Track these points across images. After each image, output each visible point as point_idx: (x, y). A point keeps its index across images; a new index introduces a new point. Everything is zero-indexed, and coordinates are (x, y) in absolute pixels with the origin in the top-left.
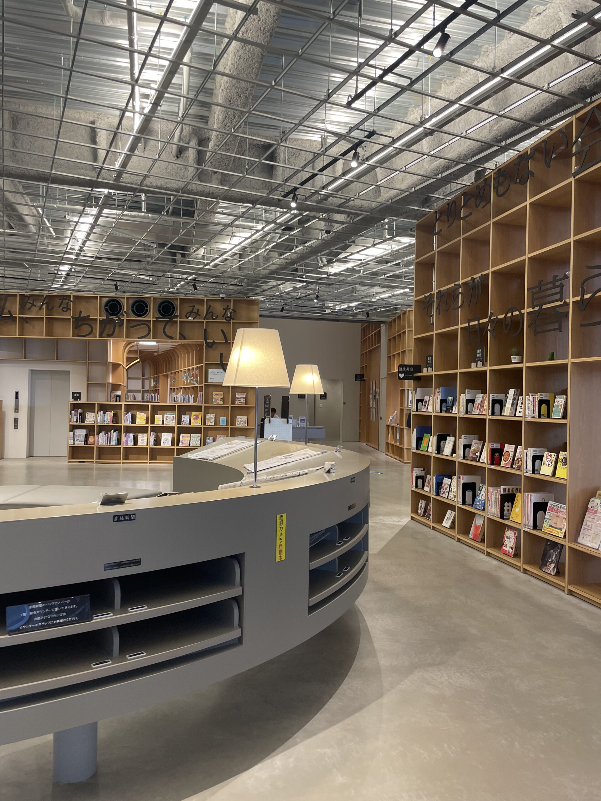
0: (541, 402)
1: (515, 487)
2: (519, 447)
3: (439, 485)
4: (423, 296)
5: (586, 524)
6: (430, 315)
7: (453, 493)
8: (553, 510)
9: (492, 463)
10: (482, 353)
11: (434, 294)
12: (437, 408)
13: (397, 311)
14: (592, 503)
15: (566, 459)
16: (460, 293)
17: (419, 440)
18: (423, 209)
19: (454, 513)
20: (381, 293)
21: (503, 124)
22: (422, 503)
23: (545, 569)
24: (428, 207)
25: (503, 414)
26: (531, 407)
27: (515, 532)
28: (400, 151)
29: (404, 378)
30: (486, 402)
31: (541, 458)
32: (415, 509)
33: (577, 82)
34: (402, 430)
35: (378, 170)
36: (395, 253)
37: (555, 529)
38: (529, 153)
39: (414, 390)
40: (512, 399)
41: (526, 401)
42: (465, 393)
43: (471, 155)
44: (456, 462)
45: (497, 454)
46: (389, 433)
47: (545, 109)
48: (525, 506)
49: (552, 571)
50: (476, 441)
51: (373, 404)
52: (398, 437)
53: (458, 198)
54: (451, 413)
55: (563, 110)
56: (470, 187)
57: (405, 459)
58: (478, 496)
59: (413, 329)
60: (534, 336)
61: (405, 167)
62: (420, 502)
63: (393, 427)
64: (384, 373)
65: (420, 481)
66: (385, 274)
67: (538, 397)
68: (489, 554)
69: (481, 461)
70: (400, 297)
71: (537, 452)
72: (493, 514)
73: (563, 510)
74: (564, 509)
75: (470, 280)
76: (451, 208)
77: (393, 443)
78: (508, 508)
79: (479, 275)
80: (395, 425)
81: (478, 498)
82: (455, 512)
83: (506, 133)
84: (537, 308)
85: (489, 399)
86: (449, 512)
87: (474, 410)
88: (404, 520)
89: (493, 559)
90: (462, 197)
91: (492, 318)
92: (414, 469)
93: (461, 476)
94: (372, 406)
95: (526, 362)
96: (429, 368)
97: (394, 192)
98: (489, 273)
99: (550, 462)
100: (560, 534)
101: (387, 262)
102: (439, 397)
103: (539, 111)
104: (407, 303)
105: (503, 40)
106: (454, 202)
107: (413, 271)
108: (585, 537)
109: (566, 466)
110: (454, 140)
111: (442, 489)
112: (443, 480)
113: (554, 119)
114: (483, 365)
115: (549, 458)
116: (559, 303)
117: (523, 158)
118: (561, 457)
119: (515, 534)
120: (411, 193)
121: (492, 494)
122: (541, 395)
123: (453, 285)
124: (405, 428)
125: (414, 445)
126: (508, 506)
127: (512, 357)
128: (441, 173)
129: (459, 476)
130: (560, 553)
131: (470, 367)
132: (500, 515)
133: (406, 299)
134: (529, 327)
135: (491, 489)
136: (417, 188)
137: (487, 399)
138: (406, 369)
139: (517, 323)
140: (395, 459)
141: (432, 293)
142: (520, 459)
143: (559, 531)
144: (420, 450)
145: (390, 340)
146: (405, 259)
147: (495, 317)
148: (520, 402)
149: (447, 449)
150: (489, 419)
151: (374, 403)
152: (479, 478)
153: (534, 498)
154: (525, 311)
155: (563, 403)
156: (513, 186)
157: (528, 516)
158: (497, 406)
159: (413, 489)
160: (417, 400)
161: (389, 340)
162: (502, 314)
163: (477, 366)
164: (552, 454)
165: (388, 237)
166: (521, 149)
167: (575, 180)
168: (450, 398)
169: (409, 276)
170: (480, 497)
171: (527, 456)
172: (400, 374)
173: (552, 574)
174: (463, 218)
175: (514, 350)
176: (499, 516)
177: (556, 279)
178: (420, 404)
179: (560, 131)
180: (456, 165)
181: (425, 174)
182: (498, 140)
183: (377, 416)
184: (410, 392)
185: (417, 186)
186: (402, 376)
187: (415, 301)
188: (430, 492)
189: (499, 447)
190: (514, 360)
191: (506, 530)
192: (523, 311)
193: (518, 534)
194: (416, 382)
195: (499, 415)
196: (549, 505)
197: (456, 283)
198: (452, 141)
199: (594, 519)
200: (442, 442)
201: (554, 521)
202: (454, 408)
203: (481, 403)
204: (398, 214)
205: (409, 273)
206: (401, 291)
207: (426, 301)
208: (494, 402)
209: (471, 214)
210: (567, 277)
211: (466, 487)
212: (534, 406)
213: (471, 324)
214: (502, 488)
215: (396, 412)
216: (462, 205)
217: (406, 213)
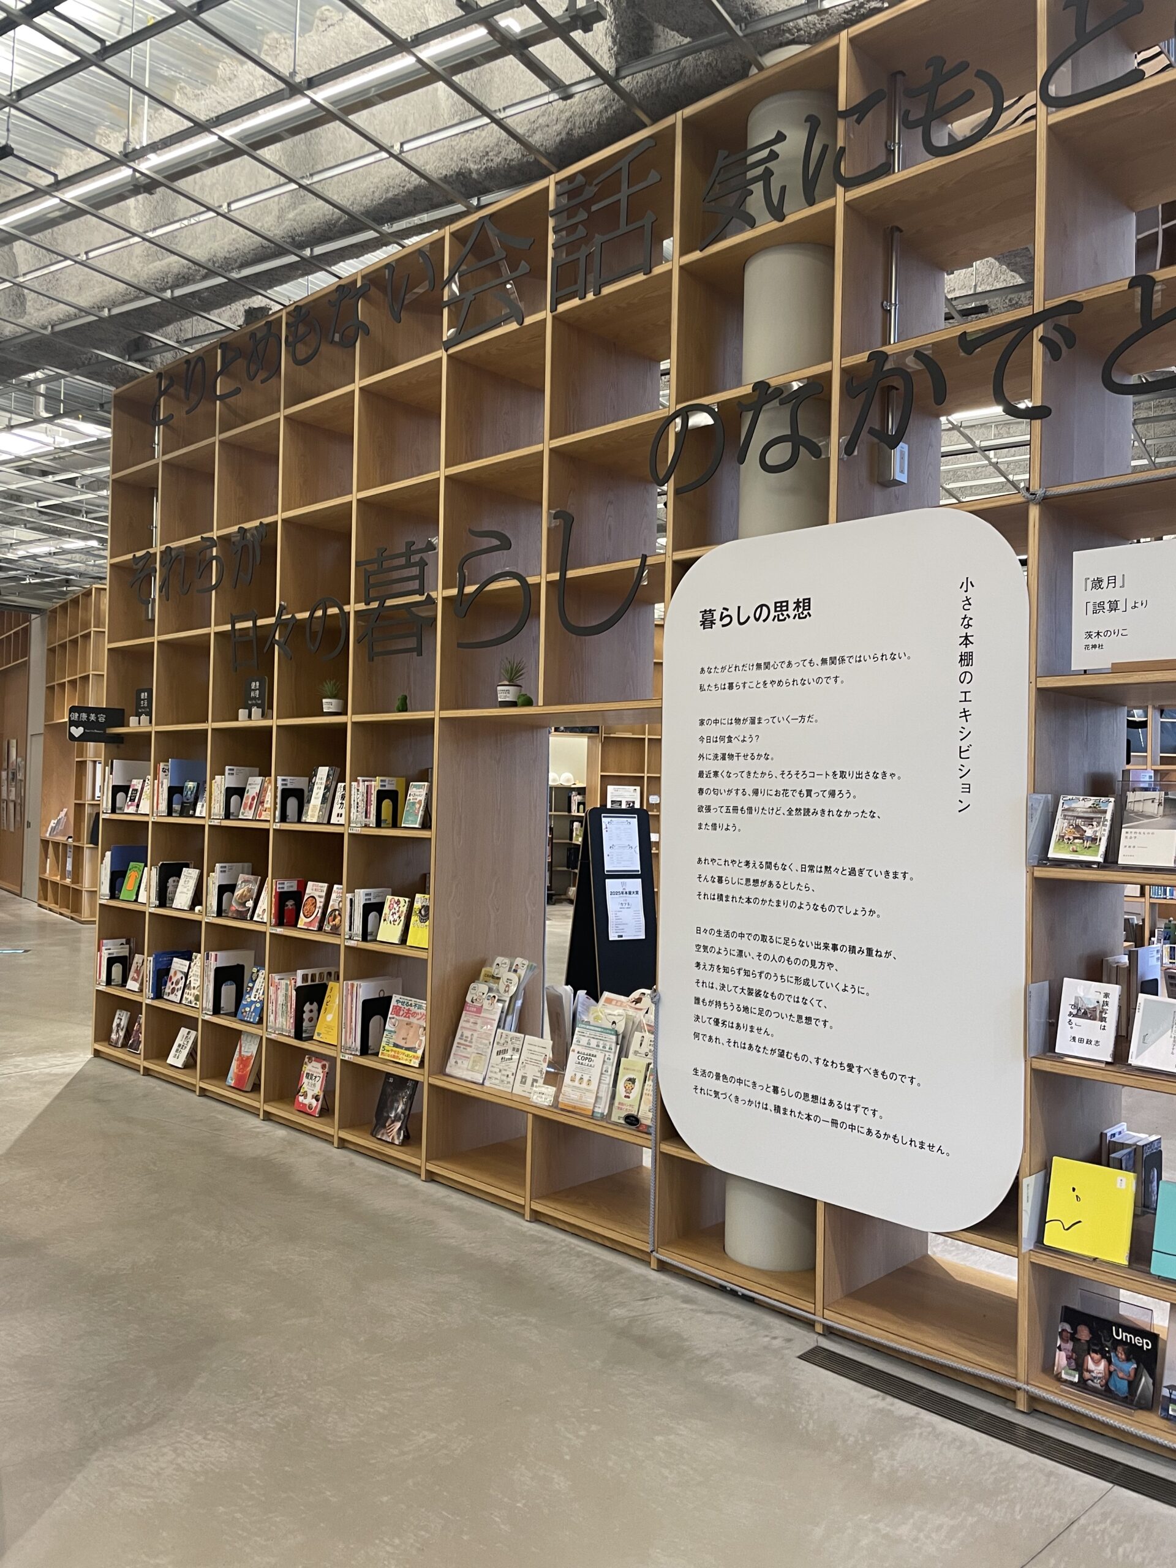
0: (382, 795)
1: (325, 970)
2: (336, 886)
3: (162, 975)
4: (130, 556)
5: (462, 1035)
6: (147, 600)
7: (193, 991)
8: (401, 1013)
9: (280, 923)
10: (261, 689)
11: (155, 554)
12: (160, 806)
13: (69, 589)
14: (473, 992)
15: (426, 908)
16: (215, 558)
17: (117, 878)
18: (130, 363)
19: (193, 1033)
20: (31, 542)
21: (307, 212)
22: (121, 1018)
23: (383, 1134)
24: (139, 361)
25: (304, 819)
26: (362, 805)
27: (324, 1062)
28: (73, 213)
29: (83, 738)
30: (269, 793)
31: (378, 907)
32: (103, 1033)
33: (455, 158)
34: (78, 850)
35: (19, 246)
36: (62, 455)
37: (403, 1051)
38: (359, 284)
39: (106, 765)
40: (323, 787)
41: (353, 793)
42: (224, 774)
43: (239, 261)
44: (200, 922)
45: (290, 903)
46: (47, 857)
47: (391, 199)
48: (346, 1009)
49: (396, 1137)
50: (247, 877)
51: (9, 791)
52: (69, 867)
53: (210, 351)
54: (193, 816)
55: (426, 210)
56: (236, 335)
57: (86, 913)
58: (248, 993)
59: (106, 630)
60: (369, 660)
61: (86, 253)
62: (117, 1016)
63: (56, 844)
64: (36, 723)
65: (117, 969)
66: (38, 501)
67: (376, 784)
68: (268, 1117)
69: (255, 918)
70: (77, 557)
71: (371, 897)
72: (278, 1029)
73: (419, 1011)
74: (422, 1008)
75: (234, 533)
76: (193, 373)
77: (57, 879)
78: (311, 1015)
79: (256, 523)
80: (61, 839)
81: (247, 999)
82: (197, 1031)
83: (313, 231)
84: (374, 605)
85: (276, 788)
86: (184, 1031)
87: (242, 810)
88: (76, 1059)
89: (277, 1126)
90: (219, 351)
91: (283, 617)
92: (105, 941)
93: (213, 954)
94: (8, 796)
95: (353, 713)
96: (143, 717)
97: (61, 310)
98: (277, 522)
99: (397, 915)
100: (413, 1060)
101: (44, 473)
102: (165, 781)
103: (381, 201)
104: (94, 572)
105: (310, 31)
106: (202, 360)
107: (106, 502)
108: (459, 1062)
109: (427, 923)
110: (203, 217)
111: (169, 984)
112: (171, 964)
113: (409, 226)
114: (264, 716)
115: (395, 906)
116: (417, 598)
117: (345, 291)
118: (417, 905)
119: (324, 1067)
120: (101, 319)
121: (277, 989)
122: (382, 781)
123: (198, 538)
124: (86, 846)
125: (105, 889)
126: (311, 1011)
127: (324, 701)
128: (172, 288)
129: (208, 954)
130: (411, 1098)
131: (237, 719)
132: (293, 1031)
133: (92, 562)
134: (358, 641)
135: (276, 977)
136: (115, 311)
137: (271, 787)
138: (89, 716)
139: (335, 631)
140: (61, 914)
141: (151, 551)
142: (337, 912)
143: (411, 1053)
144: (118, 898)
145: (52, 651)
146: (88, 472)
147: (290, 616)
148: (338, 794)
149: (183, 896)
150: (274, 830)
151: (13, 789)
152: (251, 954)
153: (365, 990)
154: (352, 608)
155: (423, 798)
156: (325, 348)
157: (351, 1028)
158: (292, 803)
159: (100, 988)
160: (114, 787)
161: (49, 650)
162: (305, 611)
163: (250, 716)
164: (401, 899)
165: (45, 415)
166: (344, 274)
167: (449, 356)
168: (191, 785)
169: (96, 511)
170: (253, 996)
171: (351, 905)
172: (73, 729)
173: (397, 1142)
174: (221, 398)
175: (328, 687)
176: (292, 1034)
177: (412, 548)
178: (120, 796)
179: (419, 252)
180: (205, 278)
181: (135, 281)
182: (297, 242)
183: (18, 818)
184: (99, 767)
185: (115, 304)
186: (77, 732)
187: (113, 566)
188: (141, 990)
189: (295, 889)
190: (329, 708)
191: (306, 1060)
192: (346, 608)
193: (329, 1068)
194: (112, 746)
195: (296, 820)
196: (393, 1003)
197: (205, 535)
198: (197, 218)
199: (476, 1023)
200: (171, 880)
201: (403, 1034)
202: (199, 805)
203: (259, 795)
204: (71, 365)
205: (98, 506)
206: (80, 544)
207: (135, 567)
208: (287, 793)
209: (237, 391)
210: (433, 547)
211: (222, 975)
212: (367, 803)
213: (238, 626)
214: (300, 973)
215: (65, 810)
216: (219, 369)
217: (89, 364)
